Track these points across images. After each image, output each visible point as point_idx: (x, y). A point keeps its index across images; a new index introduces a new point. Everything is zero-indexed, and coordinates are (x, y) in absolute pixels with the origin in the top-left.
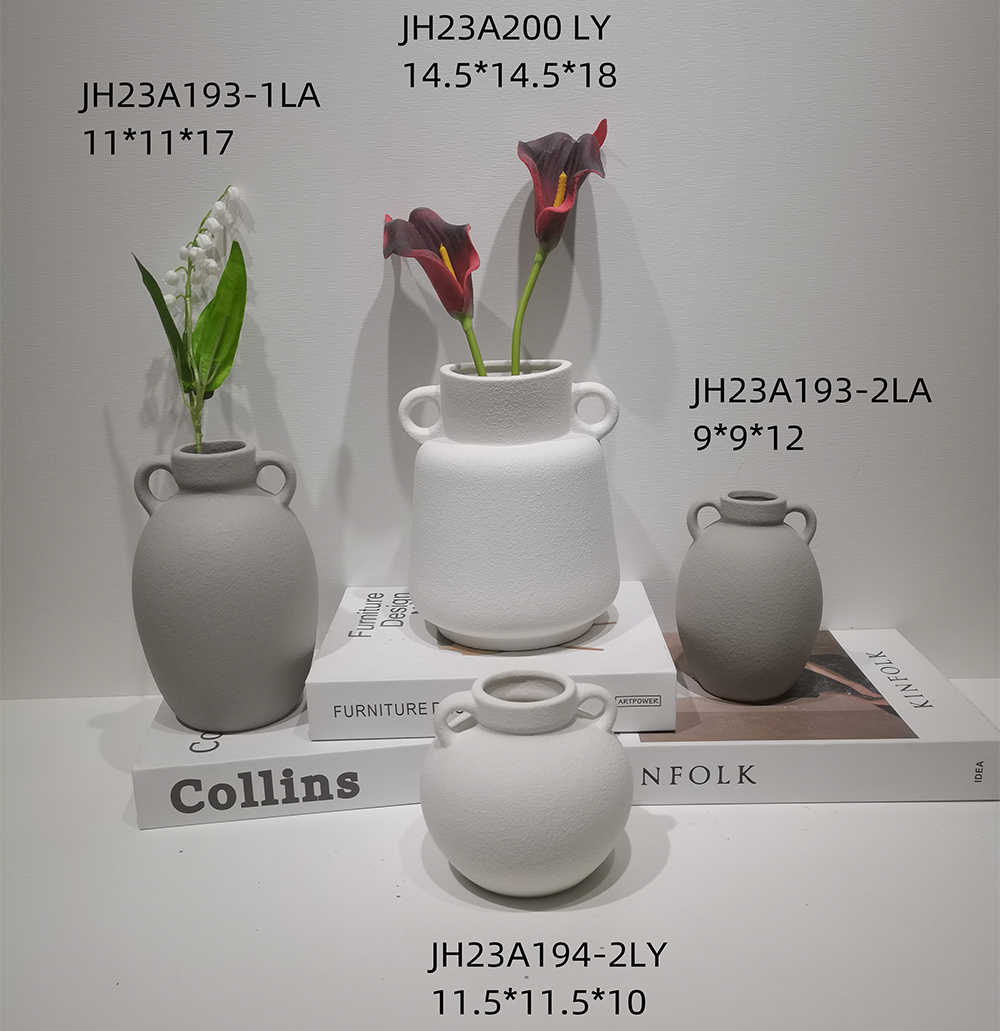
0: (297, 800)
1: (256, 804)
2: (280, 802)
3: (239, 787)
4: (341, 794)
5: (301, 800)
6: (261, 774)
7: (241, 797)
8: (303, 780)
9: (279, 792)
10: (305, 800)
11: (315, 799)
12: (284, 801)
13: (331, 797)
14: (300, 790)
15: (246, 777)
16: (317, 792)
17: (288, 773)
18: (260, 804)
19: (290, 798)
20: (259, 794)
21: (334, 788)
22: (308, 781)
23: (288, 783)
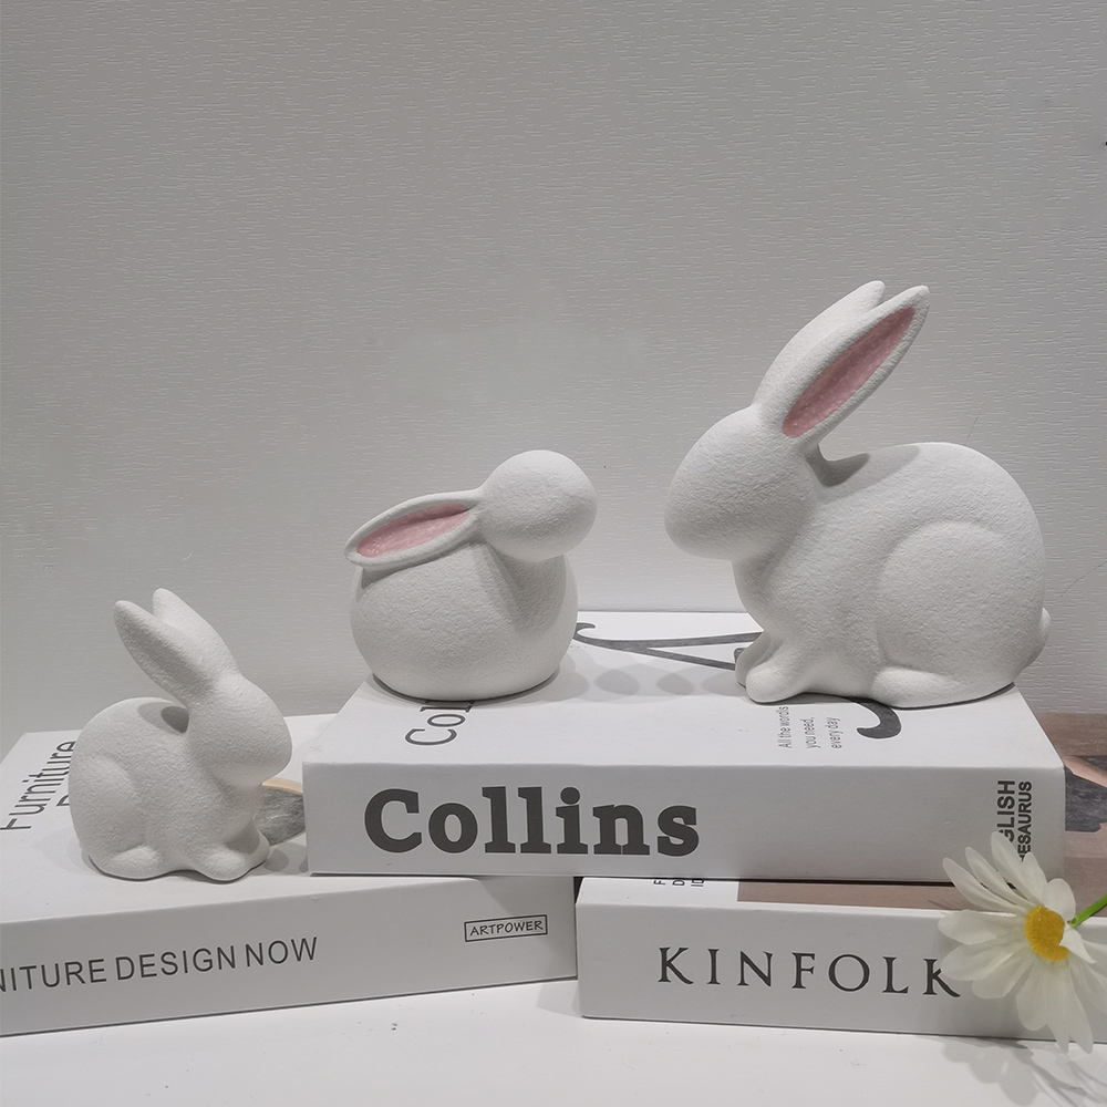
0: (583, 849)
1: (510, 848)
2: (554, 849)
3: (482, 811)
4: (665, 847)
5: (591, 849)
6: (523, 792)
7: (485, 833)
8: (597, 812)
9: (554, 831)
10: (599, 850)
11: (616, 850)
12: (562, 849)
13: (645, 850)
14: (590, 832)
15: (496, 796)
16: (622, 837)
17: (570, 795)
18: (518, 848)
19: (572, 845)
20: (517, 832)
21: (652, 834)
22: (606, 815)
23: (570, 815)
